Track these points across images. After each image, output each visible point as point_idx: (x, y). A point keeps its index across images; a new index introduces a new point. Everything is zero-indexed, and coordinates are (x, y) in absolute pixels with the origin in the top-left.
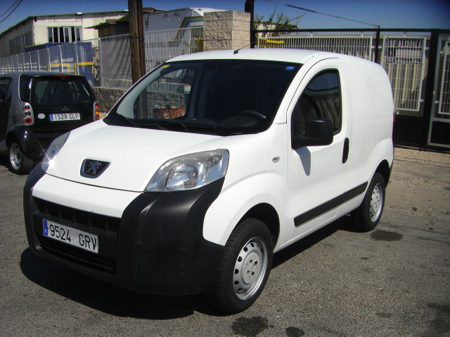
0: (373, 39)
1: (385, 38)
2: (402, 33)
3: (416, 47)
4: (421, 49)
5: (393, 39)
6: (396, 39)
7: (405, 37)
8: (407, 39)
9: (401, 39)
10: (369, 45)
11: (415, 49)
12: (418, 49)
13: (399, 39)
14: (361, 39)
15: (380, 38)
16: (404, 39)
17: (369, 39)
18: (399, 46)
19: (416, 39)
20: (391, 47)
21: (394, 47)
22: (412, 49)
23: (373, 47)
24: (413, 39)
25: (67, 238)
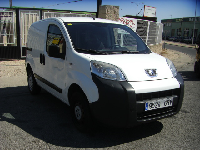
2: (3, 9)
3: (10, 16)
4: (12, 16)
7: (4, 11)
8: (5, 12)
9: (3, 12)
11: (9, 16)
12: (11, 16)
16: (4, 12)
18: (2, 15)
19: (9, 12)
22: (8, 16)
24: (8, 12)
25: (158, 106)
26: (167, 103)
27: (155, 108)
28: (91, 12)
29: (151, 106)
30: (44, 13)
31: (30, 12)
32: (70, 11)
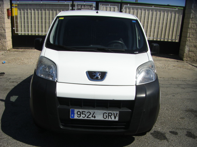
0: (71, 5)
1: (76, 4)
3: (90, 8)
5: (80, 5)
6: (81, 5)
7: (85, 4)
8: (86, 5)
9: (83, 5)
10: (69, 7)
13: (82, 5)
14: (65, 4)
15: (74, 4)
16: (84, 5)
17: (69, 5)
18: (83, 8)
19: (89, 5)
20: (79, 8)
21: (80, 8)
22: (88, 9)
23: (71, 8)
24: (88, 5)
25: (92, 117)
26: (109, 116)
27: (86, 118)
28: (177, 7)
29: (80, 115)
30: (124, 6)
31: (110, 5)
32: (153, 5)
